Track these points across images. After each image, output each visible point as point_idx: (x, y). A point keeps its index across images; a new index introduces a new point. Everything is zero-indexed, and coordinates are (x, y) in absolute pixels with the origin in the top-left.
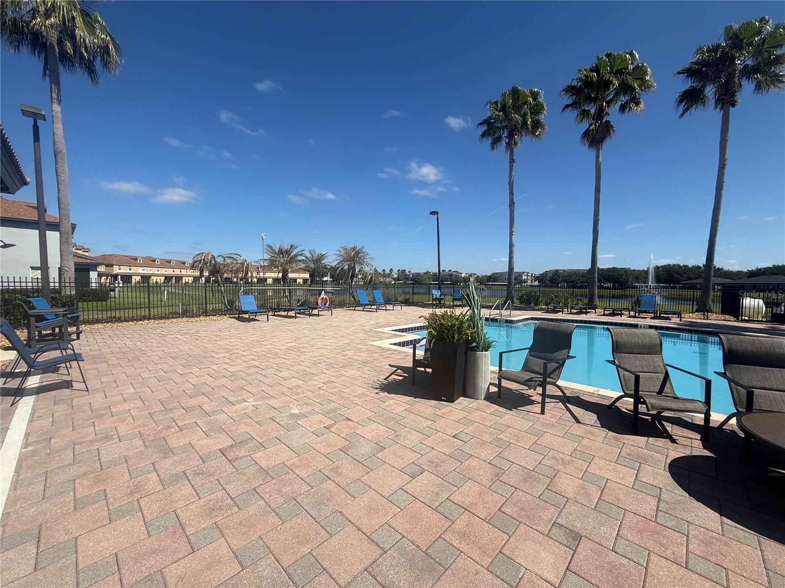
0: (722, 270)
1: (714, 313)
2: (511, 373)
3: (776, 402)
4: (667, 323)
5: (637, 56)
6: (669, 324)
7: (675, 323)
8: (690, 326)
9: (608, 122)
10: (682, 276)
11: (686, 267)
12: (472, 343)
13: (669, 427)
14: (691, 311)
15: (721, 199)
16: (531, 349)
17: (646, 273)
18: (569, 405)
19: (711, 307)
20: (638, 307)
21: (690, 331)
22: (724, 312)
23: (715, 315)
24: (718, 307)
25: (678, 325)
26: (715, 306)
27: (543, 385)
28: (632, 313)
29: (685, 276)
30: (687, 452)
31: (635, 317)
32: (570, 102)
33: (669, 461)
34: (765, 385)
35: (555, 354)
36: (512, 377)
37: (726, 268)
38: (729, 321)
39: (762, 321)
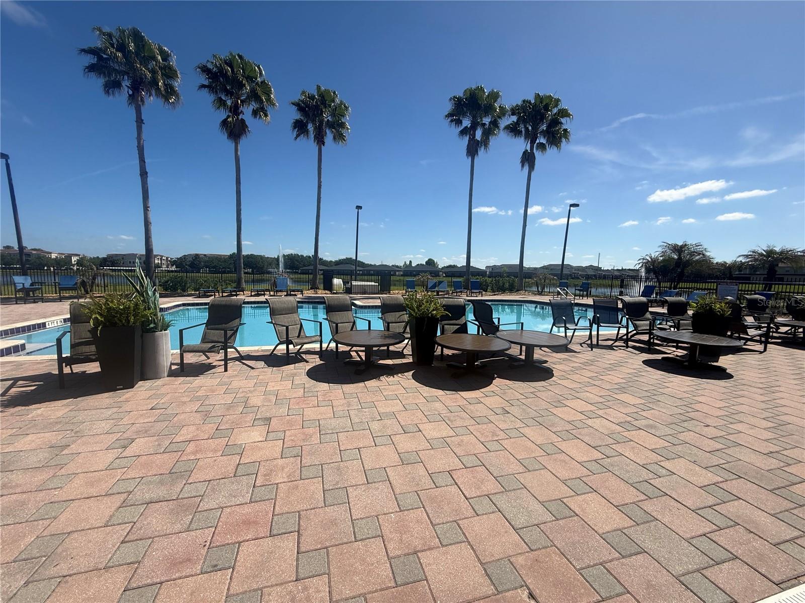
0: (323, 260)
1: (320, 289)
2: (194, 346)
5: (264, 73)
7: (300, 298)
8: (308, 299)
9: (243, 121)
10: (300, 263)
11: (302, 256)
12: (149, 325)
13: (304, 356)
14: (308, 289)
16: (208, 324)
17: (277, 259)
18: (243, 361)
19: (318, 286)
20: (275, 288)
21: (308, 303)
22: (324, 289)
23: (321, 291)
24: (321, 286)
25: (302, 299)
27: (225, 348)
28: (272, 293)
29: (302, 264)
30: (314, 365)
31: (274, 296)
32: (206, 83)
33: (306, 371)
34: (342, 321)
35: (230, 324)
36: (195, 349)
37: (325, 258)
38: (327, 294)
39: (342, 293)
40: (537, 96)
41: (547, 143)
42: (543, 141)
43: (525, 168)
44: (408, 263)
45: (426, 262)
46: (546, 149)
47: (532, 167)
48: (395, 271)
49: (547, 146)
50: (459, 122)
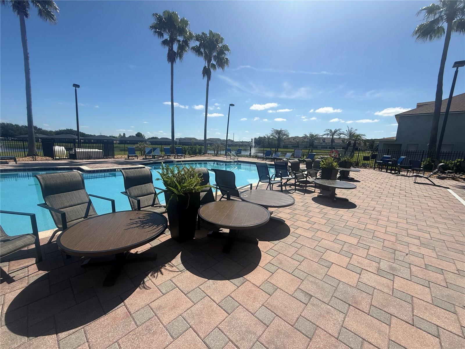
0: (41, 129)
1: (39, 156)
3: (78, 212)
4: (5, 166)
6: (7, 167)
7: (11, 166)
8: (24, 167)
10: (15, 132)
14: (24, 156)
15: (30, 80)
19: (36, 152)
22: (45, 155)
23: (40, 157)
24: (41, 152)
25: (14, 167)
26: (39, 151)
29: (18, 132)
34: (71, 203)
37: (44, 129)
38: (49, 160)
39: (65, 159)
40: (211, 32)
41: (217, 64)
42: (215, 63)
43: (205, 78)
44: (122, 135)
45: (136, 135)
46: (216, 68)
47: (209, 78)
48: (113, 140)
49: (217, 66)
50: (161, 35)
